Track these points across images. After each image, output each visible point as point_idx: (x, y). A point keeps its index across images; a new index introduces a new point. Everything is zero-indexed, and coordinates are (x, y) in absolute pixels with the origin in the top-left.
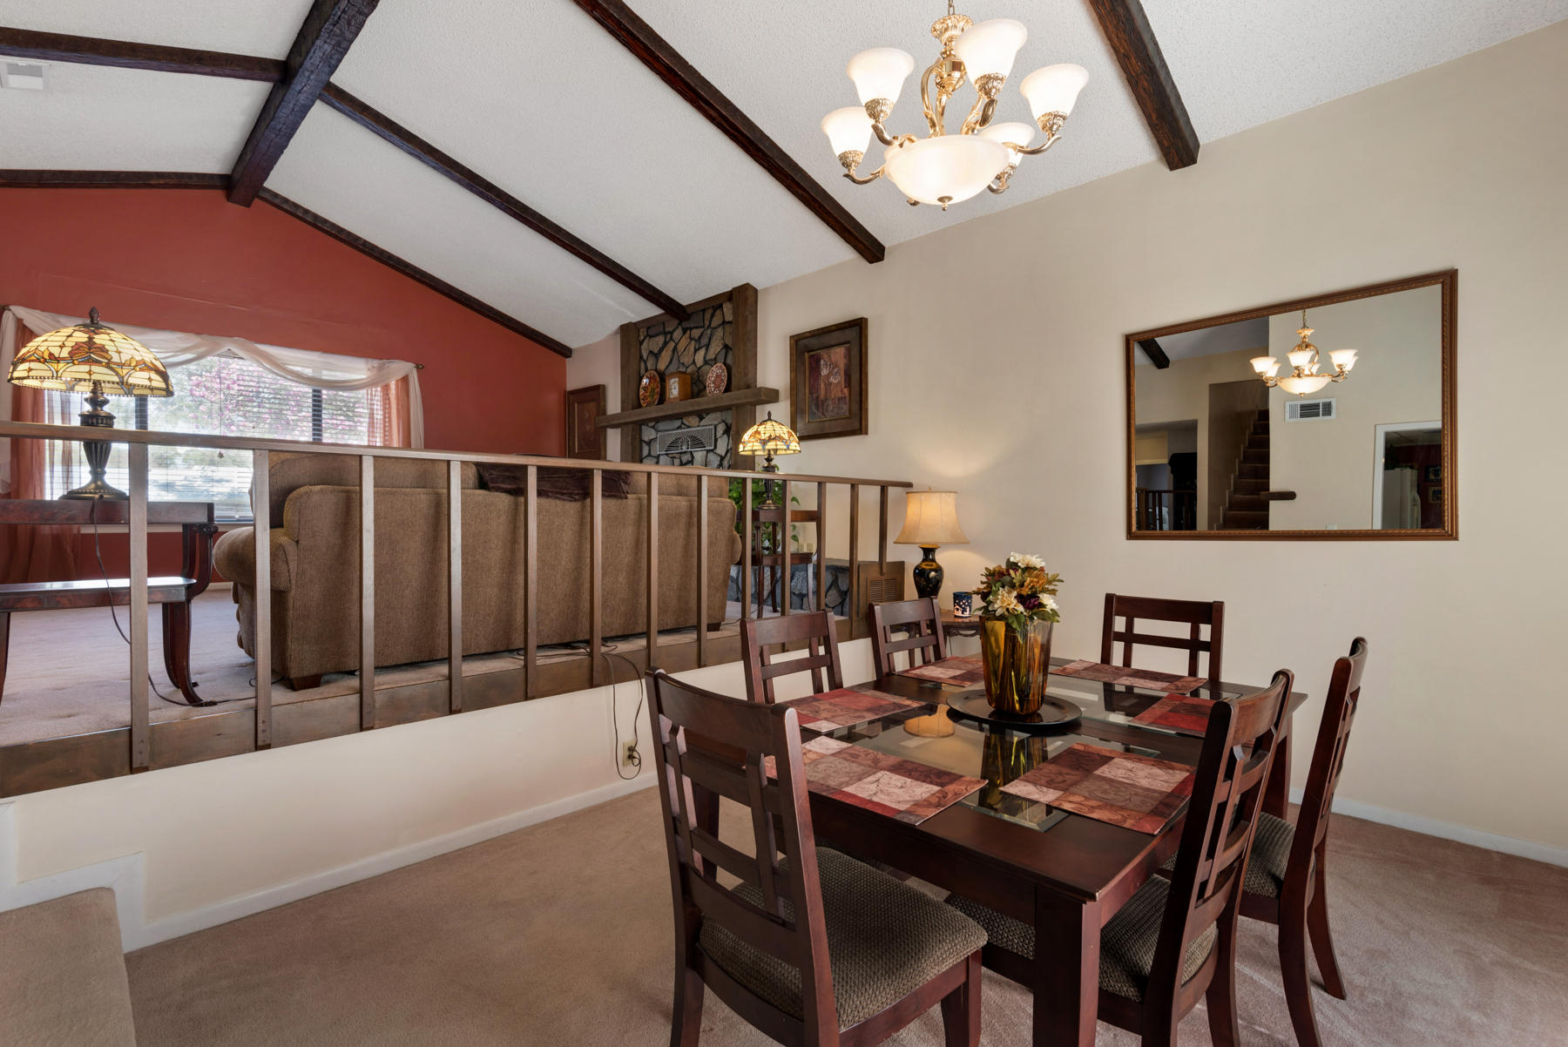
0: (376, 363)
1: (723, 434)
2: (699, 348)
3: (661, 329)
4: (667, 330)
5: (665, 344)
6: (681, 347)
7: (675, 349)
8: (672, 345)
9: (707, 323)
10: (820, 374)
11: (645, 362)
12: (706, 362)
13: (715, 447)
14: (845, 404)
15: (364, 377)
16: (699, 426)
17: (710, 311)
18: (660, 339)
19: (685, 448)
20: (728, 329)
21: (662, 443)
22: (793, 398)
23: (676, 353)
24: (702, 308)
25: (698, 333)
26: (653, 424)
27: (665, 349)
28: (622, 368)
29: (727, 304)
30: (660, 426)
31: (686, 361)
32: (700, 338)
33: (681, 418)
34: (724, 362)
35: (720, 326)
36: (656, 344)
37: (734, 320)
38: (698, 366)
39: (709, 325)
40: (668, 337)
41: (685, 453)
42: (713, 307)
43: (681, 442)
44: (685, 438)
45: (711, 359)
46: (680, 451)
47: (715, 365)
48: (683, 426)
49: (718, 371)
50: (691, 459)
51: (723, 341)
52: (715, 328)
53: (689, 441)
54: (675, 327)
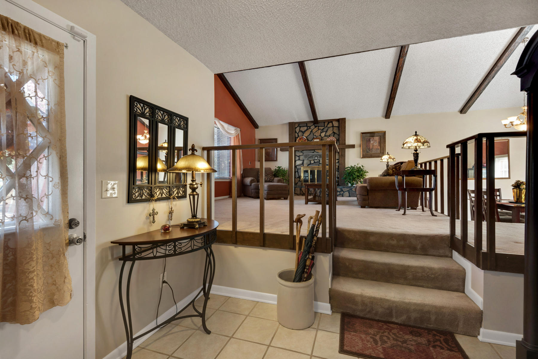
0: (235, 128)
2: (323, 132)
3: (306, 125)
4: (308, 126)
5: (307, 129)
6: (314, 131)
8: (310, 130)
9: (326, 126)
10: (370, 142)
11: (298, 134)
12: (325, 136)
14: (378, 149)
17: (327, 123)
18: (306, 128)
19: (316, 158)
20: (335, 128)
21: (306, 156)
22: (362, 148)
23: (312, 132)
24: (324, 122)
25: (322, 128)
26: (301, 151)
27: (307, 131)
28: (289, 135)
29: (335, 122)
30: (304, 152)
31: (317, 135)
32: (323, 129)
33: (314, 150)
34: (333, 136)
35: (331, 127)
36: (303, 129)
37: (340, 126)
38: (322, 137)
39: (327, 126)
40: (309, 128)
41: (316, 159)
42: (328, 122)
43: (314, 157)
44: (316, 156)
45: (328, 135)
46: (314, 159)
47: (330, 137)
48: (315, 152)
49: (331, 139)
50: (319, 161)
51: (333, 131)
52: (329, 127)
53: (318, 156)
54: (312, 125)
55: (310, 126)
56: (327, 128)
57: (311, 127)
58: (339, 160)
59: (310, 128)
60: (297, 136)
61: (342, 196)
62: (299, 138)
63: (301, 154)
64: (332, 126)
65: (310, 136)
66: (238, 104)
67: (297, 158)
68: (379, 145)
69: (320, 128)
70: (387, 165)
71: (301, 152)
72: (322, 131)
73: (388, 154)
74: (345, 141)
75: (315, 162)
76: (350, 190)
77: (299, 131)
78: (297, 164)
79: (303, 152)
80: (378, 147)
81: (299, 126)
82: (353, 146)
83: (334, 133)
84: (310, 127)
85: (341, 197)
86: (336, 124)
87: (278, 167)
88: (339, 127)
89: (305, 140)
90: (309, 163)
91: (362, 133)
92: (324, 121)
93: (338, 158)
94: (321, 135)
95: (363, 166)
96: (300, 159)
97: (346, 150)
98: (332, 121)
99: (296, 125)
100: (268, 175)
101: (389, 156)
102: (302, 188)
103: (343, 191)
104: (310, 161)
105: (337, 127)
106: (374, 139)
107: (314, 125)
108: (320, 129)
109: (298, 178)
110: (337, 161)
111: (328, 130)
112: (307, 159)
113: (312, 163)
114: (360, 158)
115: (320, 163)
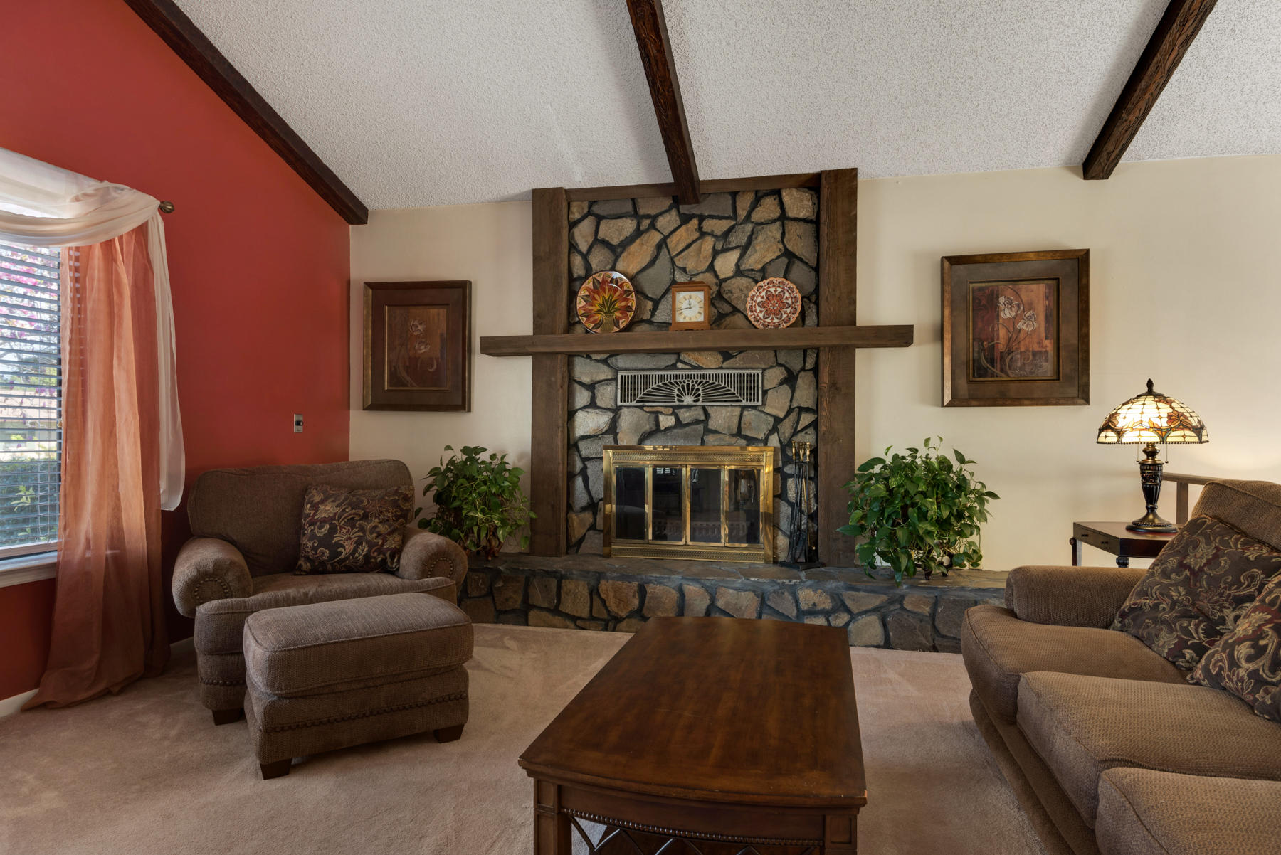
0: (91, 185)
1: (781, 384)
2: (725, 250)
3: (628, 207)
4: (642, 211)
5: (638, 233)
6: (677, 242)
7: (661, 245)
8: (656, 237)
9: (742, 213)
10: (998, 315)
11: (585, 257)
12: (739, 272)
13: (764, 403)
14: (1046, 360)
15: (66, 215)
16: (721, 368)
17: (750, 196)
18: (628, 226)
19: (688, 400)
20: (794, 229)
21: (629, 388)
22: (947, 344)
23: (664, 250)
24: (733, 189)
25: (720, 226)
26: (604, 356)
27: (638, 241)
28: (537, 260)
29: (794, 192)
30: (621, 361)
31: (691, 265)
32: (726, 234)
33: (678, 352)
34: (785, 277)
35: (774, 221)
36: (617, 230)
37: (823, 217)
38: (722, 276)
39: (748, 218)
40: (646, 223)
41: (689, 407)
42: (757, 192)
43: (679, 390)
44: (688, 385)
45: (752, 270)
46: (677, 403)
47: (768, 280)
48: (680, 365)
49: (772, 290)
50: (703, 418)
51: (781, 246)
52: (762, 224)
53: (698, 390)
54: (663, 209)
55: (653, 212)
56: (749, 227)
57: (661, 222)
58: (816, 411)
59: (653, 226)
60: (579, 270)
62: (589, 283)
63: (604, 373)
64: (776, 213)
65: (651, 271)
66: (164, 36)
67: (582, 397)
68: (1047, 329)
69: (708, 225)
70: (1142, 464)
71: (605, 362)
72: (719, 247)
73: (1156, 389)
74: (854, 302)
75: (679, 424)
76: (891, 602)
77: (591, 240)
78: (580, 431)
79: (612, 361)
80: (1040, 343)
81: (589, 213)
82: (900, 336)
83: (789, 255)
84: (654, 218)
86: (798, 204)
87: (466, 450)
88: (815, 222)
89: (627, 292)
90: (648, 427)
91: (954, 261)
92: (735, 189)
93: (810, 403)
94: (718, 265)
95: (961, 459)
96: (599, 404)
97: (860, 354)
98: (776, 187)
99: (574, 209)
100: (365, 517)
101: (1165, 409)
102: (603, 582)
103: (848, 611)
104: (653, 417)
105: (805, 220)
106: (1017, 294)
107: (674, 212)
108: (712, 234)
109: (584, 509)
110: (806, 419)
111: (756, 238)
112: (634, 403)
113: (662, 428)
114: (938, 406)
115: (710, 427)
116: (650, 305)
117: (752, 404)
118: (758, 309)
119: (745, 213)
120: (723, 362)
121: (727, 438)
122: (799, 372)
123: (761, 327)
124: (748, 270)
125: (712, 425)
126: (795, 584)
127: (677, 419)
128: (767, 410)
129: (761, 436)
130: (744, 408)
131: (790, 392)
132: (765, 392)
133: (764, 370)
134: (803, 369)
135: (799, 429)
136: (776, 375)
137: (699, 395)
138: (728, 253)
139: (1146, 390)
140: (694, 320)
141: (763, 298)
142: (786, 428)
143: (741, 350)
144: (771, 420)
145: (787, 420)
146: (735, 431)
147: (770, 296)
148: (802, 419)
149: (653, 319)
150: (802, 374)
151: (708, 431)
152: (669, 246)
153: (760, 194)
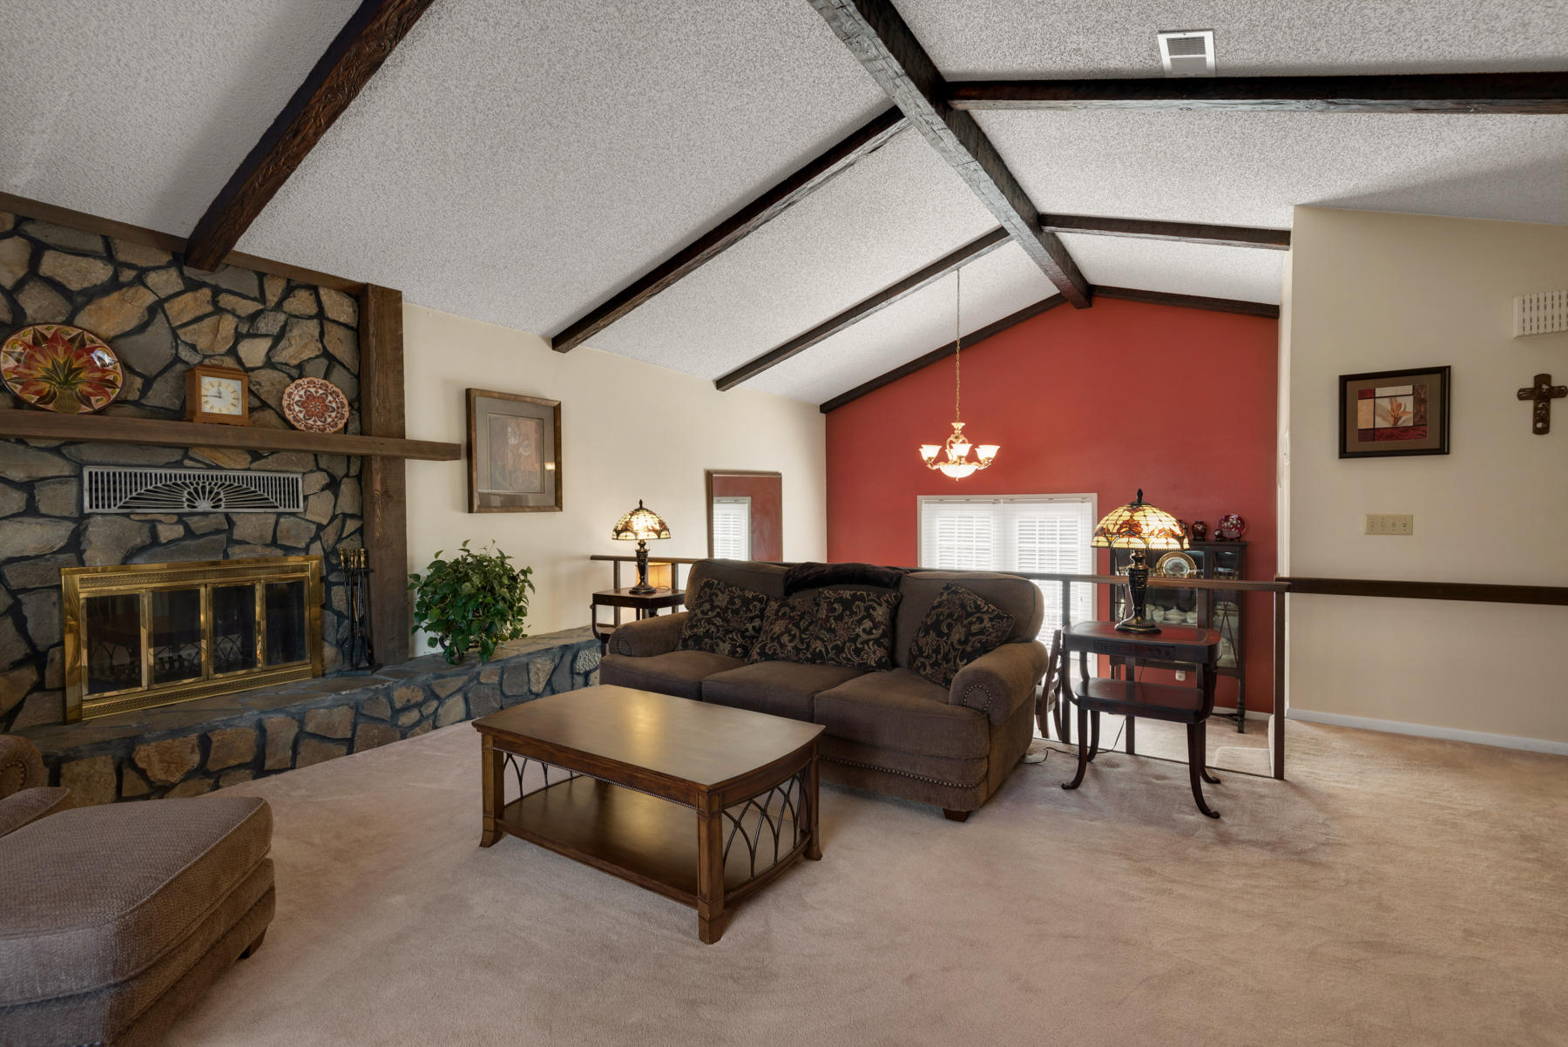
1: (323, 490)
2: (251, 335)
4: (121, 257)
5: (115, 284)
6: (179, 310)
7: (155, 309)
8: (146, 297)
9: (272, 299)
10: (507, 442)
11: (10, 294)
12: (269, 364)
13: (305, 510)
14: (536, 479)
16: (249, 469)
17: (280, 284)
18: (99, 270)
19: (204, 505)
20: (335, 332)
21: (104, 488)
23: (160, 317)
24: (259, 269)
25: (244, 306)
26: (53, 444)
27: (116, 295)
29: (333, 293)
30: (87, 453)
31: (203, 343)
32: (253, 318)
33: (186, 448)
34: (326, 379)
35: (310, 317)
36: (76, 271)
37: (368, 328)
38: (248, 364)
39: (279, 306)
40: (128, 275)
41: (205, 514)
42: (289, 281)
43: (189, 493)
44: (203, 487)
45: (286, 364)
46: (187, 510)
47: (308, 379)
48: (187, 463)
49: (313, 390)
50: (227, 527)
51: (320, 346)
52: (296, 316)
53: (218, 493)
54: (158, 264)
55: (143, 263)
56: (282, 317)
57: (152, 278)
58: (361, 517)
59: (140, 280)
61: (435, 727)
62: (25, 336)
63: (54, 467)
64: (313, 310)
65: (140, 339)
68: (536, 456)
69: (226, 300)
70: (638, 552)
71: (57, 452)
72: (244, 330)
73: (644, 506)
74: (403, 416)
75: (189, 534)
76: (470, 680)
77: (22, 272)
79: (71, 451)
80: (531, 466)
81: (17, 232)
83: (328, 356)
84: (142, 271)
85: (426, 731)
86: (339, 307)
88: (358, 331)
89: (106, 361)
90: (138, 540)
91: (476, 393)
92: (264, 270)
93: (354, 510)
94: (243, 350)
96: (43, 509)
97: (407, 462)
98: (313, 282)
102: (140, 747)
103: (437, 698)
104: (146, 527)
105: (345, 325)
106: (518, 426)
107: (174, 272)
108: (233, 313)
109: (17, 664)
110: (351, 526)
111: (290, 330)
112: (114, 510)
113: (163, 540)
114: (465, 512)
115: (235, 537)
116: (138, 382)
117: (292, 510)
118: (297, 409)
119: (276, 299)
120: (251, 462)
121: (259, 549)
122: (343, 478)
123: (303, 428)
124: (281, 363)
125: (237, 535)
126: (389, 687)
127: (187, 527)
128: (309, 516)
129: (302, 545)
130: (280, 515)
131: (333, 498)
132: (306, 498)
133: (304, 474)
134: (347, 476)
135: (344, 535)
136: (320, 479)
137: (220, 500)
138: (257, 341)
139: (638, 506)
140: (225, 412)
141: (301, 396)
142: (330, 536)
143: (274, 452)
144: (313, 527)
145: (330, 528)
146: (269, 539)
147: (309, 397)
148: (347, 525)
149: (143, 401)
150: (345, 480)
151: (232, 542)
152: (168, 312)
153: (294, 284)
